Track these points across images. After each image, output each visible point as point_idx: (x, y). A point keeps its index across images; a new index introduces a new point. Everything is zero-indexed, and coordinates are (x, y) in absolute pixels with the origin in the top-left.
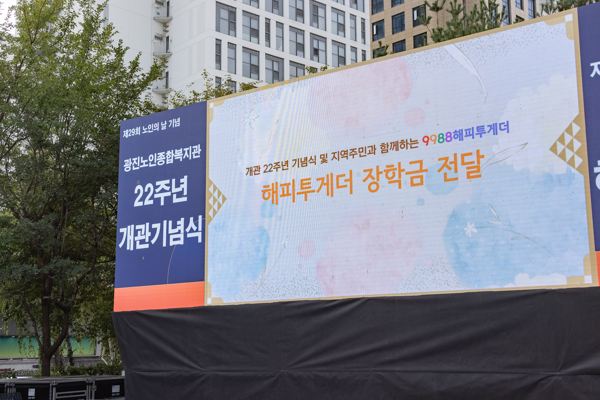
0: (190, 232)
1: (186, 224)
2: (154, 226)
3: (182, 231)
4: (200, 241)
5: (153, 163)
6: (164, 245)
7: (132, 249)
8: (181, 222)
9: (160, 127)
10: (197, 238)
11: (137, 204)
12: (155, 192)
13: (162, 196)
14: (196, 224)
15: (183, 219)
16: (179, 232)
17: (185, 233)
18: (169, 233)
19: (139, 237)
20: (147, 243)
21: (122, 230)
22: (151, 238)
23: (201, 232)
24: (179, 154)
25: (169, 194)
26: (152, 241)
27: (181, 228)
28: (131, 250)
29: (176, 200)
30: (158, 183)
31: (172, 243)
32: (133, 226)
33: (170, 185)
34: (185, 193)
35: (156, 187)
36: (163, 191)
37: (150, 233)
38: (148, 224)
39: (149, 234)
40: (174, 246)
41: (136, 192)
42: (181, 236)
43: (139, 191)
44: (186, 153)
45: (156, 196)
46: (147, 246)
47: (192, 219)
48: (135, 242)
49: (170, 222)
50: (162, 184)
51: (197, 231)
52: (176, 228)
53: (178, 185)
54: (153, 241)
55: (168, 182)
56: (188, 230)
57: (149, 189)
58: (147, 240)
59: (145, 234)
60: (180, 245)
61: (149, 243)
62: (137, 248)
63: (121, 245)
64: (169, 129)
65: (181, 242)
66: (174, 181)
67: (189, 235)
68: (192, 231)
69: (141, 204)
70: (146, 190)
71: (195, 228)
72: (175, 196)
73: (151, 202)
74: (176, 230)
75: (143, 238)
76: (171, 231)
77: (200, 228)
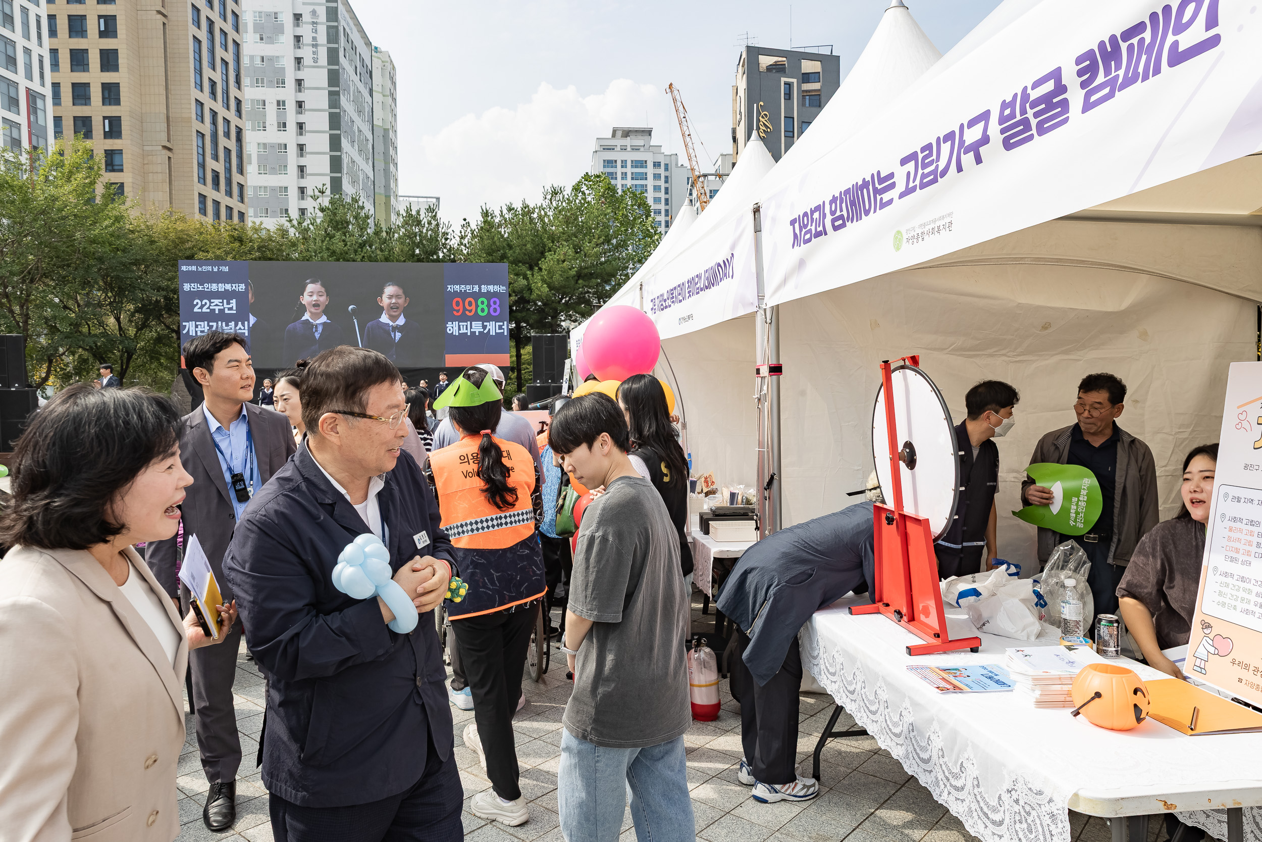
1: (236, 325)
2: (211, 324)
3: (233, 328)
4: (247, 334)
5: (208, 288)
7: (194, 335)
8: (232, 324)
9: (212, 269)
11: (196, 310)
12: (210, 305)
13: (217, 308)
14: (244, 326)
15: (233, 323)
19: (199, 329)
21: (184, 324)
24: (228, 287)
25: (222, 308)
27: (233, 325)
29: (227, 311)
30: (212, 301)
32: (194, 322)
33: (223, 302)
34: (234, 308)
35: (211, 303)
36: (217, 305)
38: (206, 323)
41: (195, 303)
43: (197, 303)
44: (234, 287)
45: (211, 307)
47: (240, 323)
49: (224, 324)
50: (217, 301)
53: (228, 303)
55: (221, 301)
56: (238, 328)
57: (206, 303)
63: (184, 332)
64: (219, 272)
66: (225, 301)
68: (240, 329)
69: (200, 310)
70: (203, 303)
71: (243, 328)
72: (226, 309)
73: (208, 310)
74: (229, 328)
77: (246, 328)
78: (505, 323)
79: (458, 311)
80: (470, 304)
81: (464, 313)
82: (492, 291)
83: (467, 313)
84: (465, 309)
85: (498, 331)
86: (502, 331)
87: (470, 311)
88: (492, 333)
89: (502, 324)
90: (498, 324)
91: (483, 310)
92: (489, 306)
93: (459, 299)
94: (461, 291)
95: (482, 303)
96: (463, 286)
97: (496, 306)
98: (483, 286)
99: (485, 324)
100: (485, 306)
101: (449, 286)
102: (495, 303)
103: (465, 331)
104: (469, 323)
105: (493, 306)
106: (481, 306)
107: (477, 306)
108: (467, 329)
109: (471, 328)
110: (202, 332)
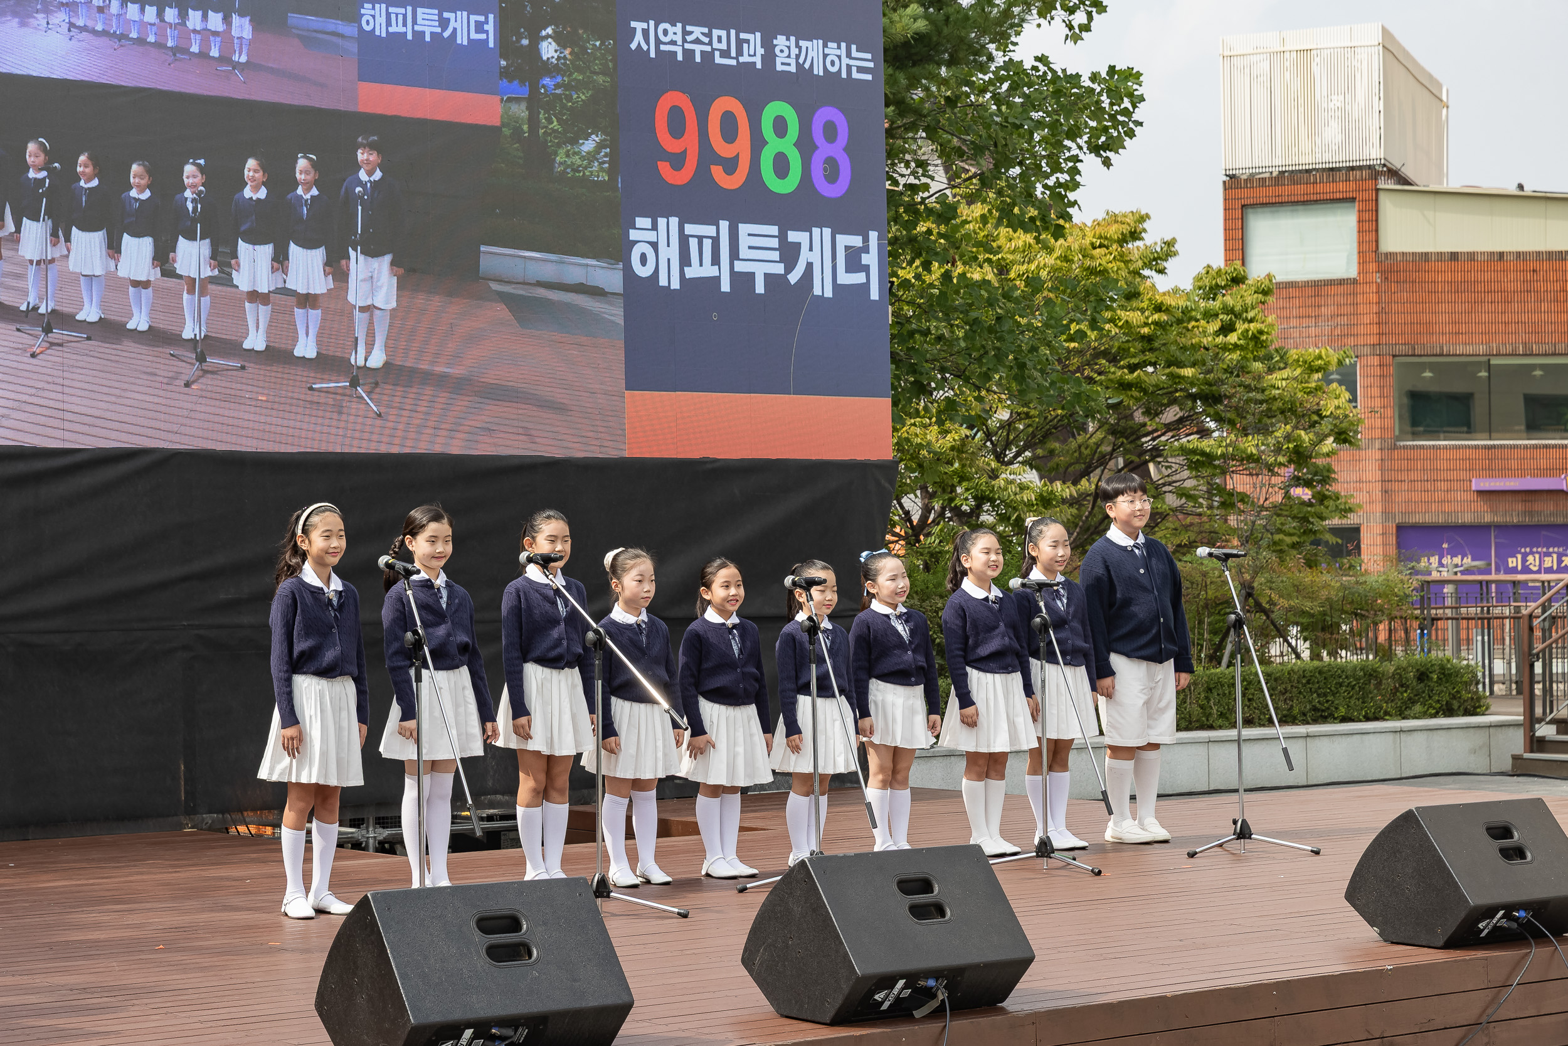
78: (873, 235)
79: (677, 161)
80: (729, 130)
81: (702, 171)
82: (818, 71)
83: (717, 172)
84: (708, 155)
85: (845, 278)
86: (859, 278)
87: (730, 165)
88: (822, 287)
89: (856, 241)
90: (843, 240)
91: (781, 166)
92: (805, 144)
93: (681, 100)
94: (689, 54)
95: (780, 127)
96: (697, 31)
97: (836, 150)
98: (780, 41)
99: (793, 236)
100: (787, 145)
101: (638, 26)
102: (830, 132)
103: (709, 271)
104: (724, 225)
105: (825, 149)
106: (774, 145)
107: (758, 143)
108: (716, 261)
109: (734, 255)
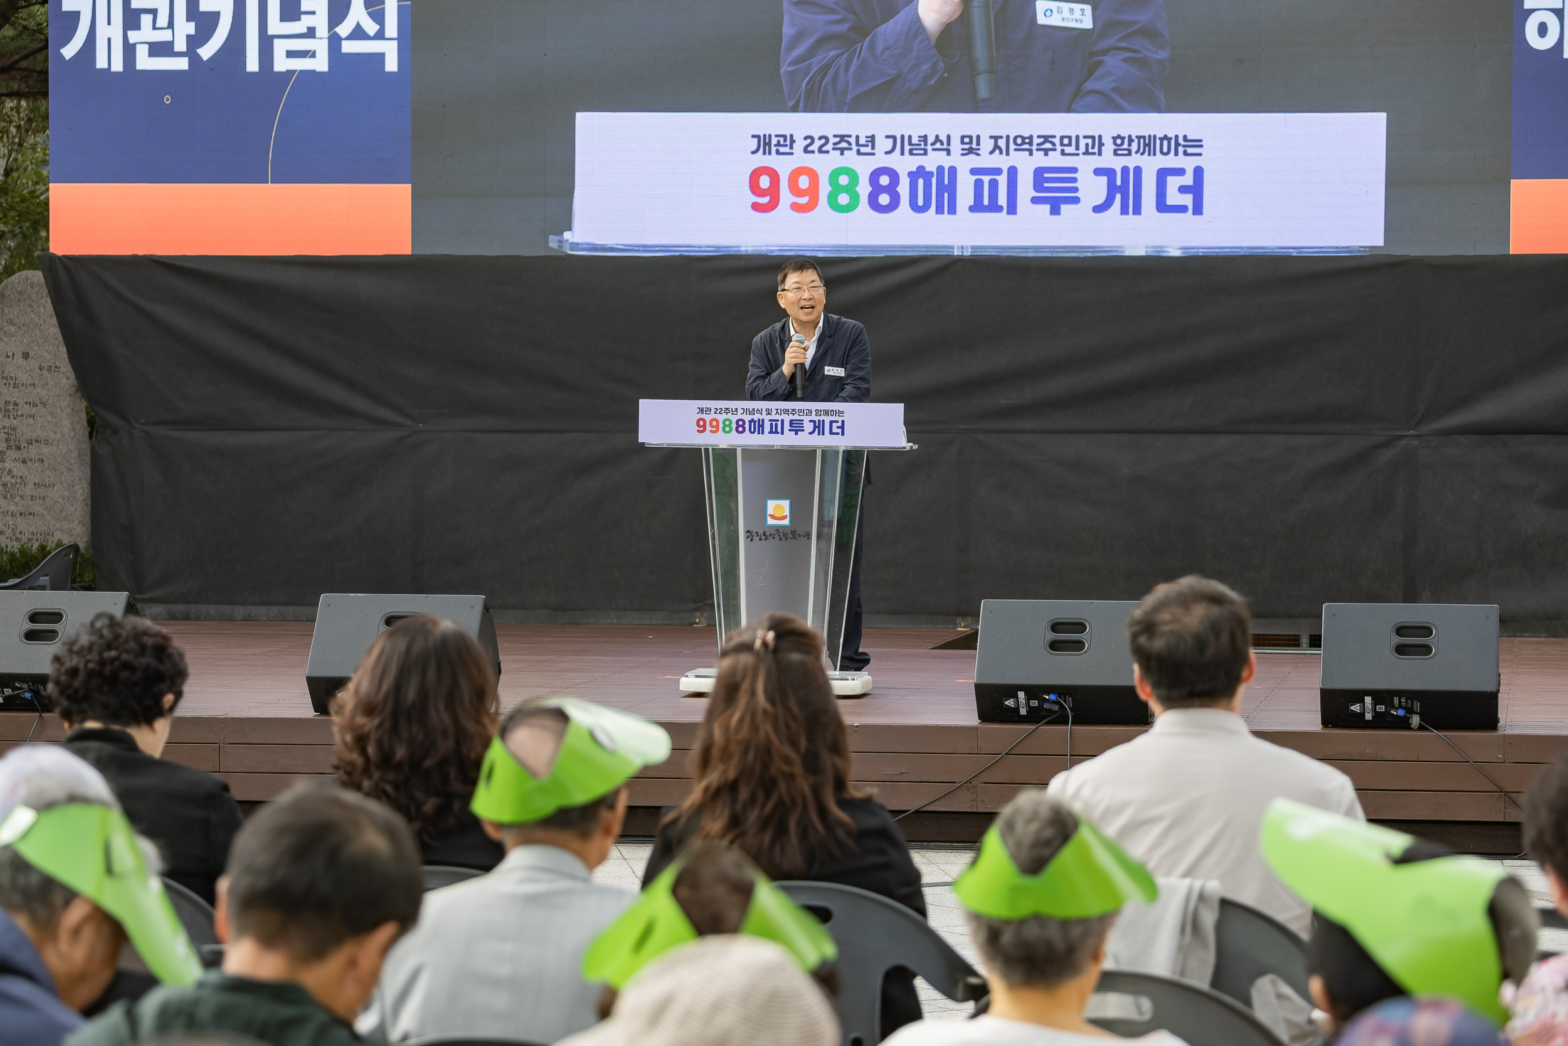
0: (352, 37)
1: (338, 14)
2: (207, 5)
3: (322, 31)
4: (391, 65)
6: (252, 64)
7: (118, 66)
8: (317, 4)
10: (381, 56)
14: (378, 17)
16: (311, 33)
17: (335, 41)
18: (270, 32)
19: (145, 34)
20: (180, 54)
22: (195, 42)
23: (395, 43)
26: (200, 51)
27: (318, 21)
28: (113, 69)
31: (281, 64)
37: (193, 24)
39: (185, 28)
40: (290, 73)
42: (320, 46)
46: (182, 64)
48: (129, 50)
51: (380, 35)
52: (299, 19)
54: (206, 52)
56: (344, 30)
58: (181, 45)
59: (171, 25)
60: (314, 71)
61: (191, 52)
62: (139, 66)
63: (69, 51)
65: (321, 64)
67: (348, 47)
68: (358, 33)
71: (371, 28)
74: (298, 27)
75: (164, 36)
76: (275, 26)
77: (391, 29)
110: (159, 49)
